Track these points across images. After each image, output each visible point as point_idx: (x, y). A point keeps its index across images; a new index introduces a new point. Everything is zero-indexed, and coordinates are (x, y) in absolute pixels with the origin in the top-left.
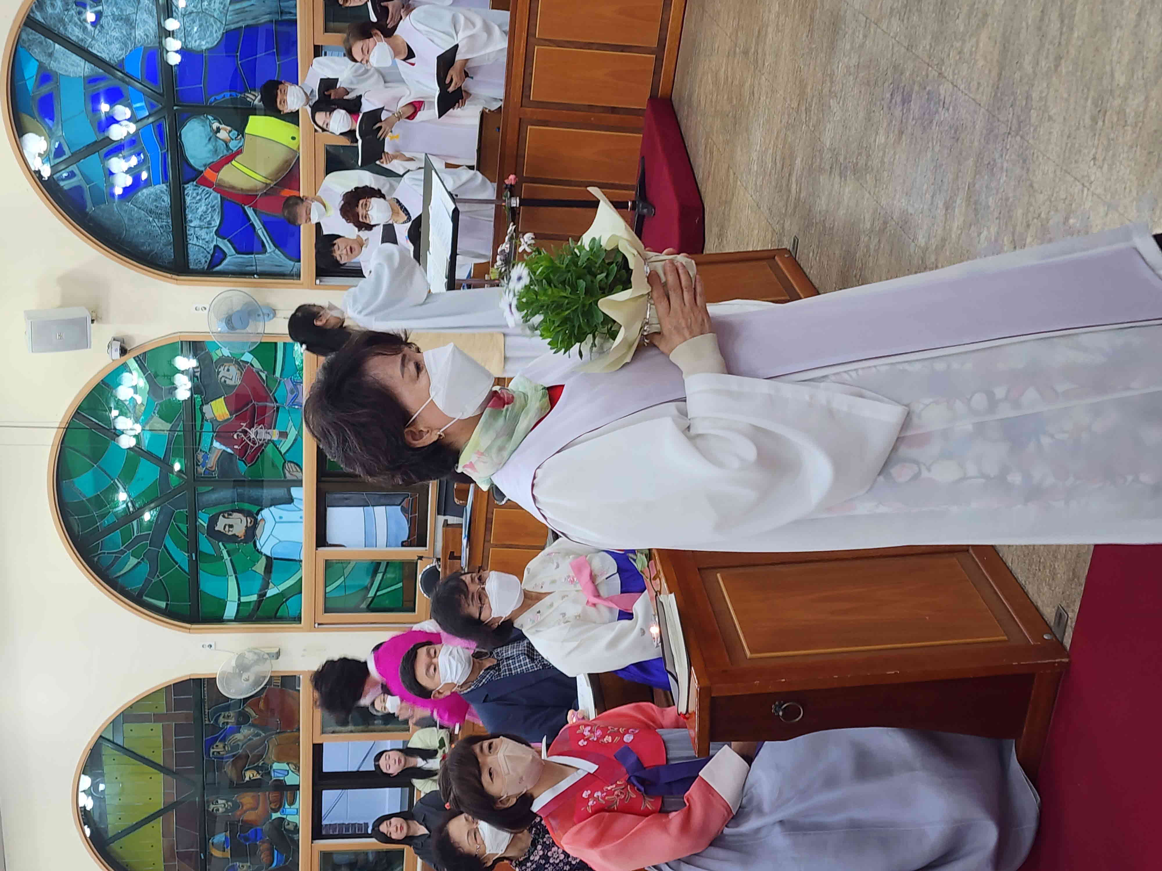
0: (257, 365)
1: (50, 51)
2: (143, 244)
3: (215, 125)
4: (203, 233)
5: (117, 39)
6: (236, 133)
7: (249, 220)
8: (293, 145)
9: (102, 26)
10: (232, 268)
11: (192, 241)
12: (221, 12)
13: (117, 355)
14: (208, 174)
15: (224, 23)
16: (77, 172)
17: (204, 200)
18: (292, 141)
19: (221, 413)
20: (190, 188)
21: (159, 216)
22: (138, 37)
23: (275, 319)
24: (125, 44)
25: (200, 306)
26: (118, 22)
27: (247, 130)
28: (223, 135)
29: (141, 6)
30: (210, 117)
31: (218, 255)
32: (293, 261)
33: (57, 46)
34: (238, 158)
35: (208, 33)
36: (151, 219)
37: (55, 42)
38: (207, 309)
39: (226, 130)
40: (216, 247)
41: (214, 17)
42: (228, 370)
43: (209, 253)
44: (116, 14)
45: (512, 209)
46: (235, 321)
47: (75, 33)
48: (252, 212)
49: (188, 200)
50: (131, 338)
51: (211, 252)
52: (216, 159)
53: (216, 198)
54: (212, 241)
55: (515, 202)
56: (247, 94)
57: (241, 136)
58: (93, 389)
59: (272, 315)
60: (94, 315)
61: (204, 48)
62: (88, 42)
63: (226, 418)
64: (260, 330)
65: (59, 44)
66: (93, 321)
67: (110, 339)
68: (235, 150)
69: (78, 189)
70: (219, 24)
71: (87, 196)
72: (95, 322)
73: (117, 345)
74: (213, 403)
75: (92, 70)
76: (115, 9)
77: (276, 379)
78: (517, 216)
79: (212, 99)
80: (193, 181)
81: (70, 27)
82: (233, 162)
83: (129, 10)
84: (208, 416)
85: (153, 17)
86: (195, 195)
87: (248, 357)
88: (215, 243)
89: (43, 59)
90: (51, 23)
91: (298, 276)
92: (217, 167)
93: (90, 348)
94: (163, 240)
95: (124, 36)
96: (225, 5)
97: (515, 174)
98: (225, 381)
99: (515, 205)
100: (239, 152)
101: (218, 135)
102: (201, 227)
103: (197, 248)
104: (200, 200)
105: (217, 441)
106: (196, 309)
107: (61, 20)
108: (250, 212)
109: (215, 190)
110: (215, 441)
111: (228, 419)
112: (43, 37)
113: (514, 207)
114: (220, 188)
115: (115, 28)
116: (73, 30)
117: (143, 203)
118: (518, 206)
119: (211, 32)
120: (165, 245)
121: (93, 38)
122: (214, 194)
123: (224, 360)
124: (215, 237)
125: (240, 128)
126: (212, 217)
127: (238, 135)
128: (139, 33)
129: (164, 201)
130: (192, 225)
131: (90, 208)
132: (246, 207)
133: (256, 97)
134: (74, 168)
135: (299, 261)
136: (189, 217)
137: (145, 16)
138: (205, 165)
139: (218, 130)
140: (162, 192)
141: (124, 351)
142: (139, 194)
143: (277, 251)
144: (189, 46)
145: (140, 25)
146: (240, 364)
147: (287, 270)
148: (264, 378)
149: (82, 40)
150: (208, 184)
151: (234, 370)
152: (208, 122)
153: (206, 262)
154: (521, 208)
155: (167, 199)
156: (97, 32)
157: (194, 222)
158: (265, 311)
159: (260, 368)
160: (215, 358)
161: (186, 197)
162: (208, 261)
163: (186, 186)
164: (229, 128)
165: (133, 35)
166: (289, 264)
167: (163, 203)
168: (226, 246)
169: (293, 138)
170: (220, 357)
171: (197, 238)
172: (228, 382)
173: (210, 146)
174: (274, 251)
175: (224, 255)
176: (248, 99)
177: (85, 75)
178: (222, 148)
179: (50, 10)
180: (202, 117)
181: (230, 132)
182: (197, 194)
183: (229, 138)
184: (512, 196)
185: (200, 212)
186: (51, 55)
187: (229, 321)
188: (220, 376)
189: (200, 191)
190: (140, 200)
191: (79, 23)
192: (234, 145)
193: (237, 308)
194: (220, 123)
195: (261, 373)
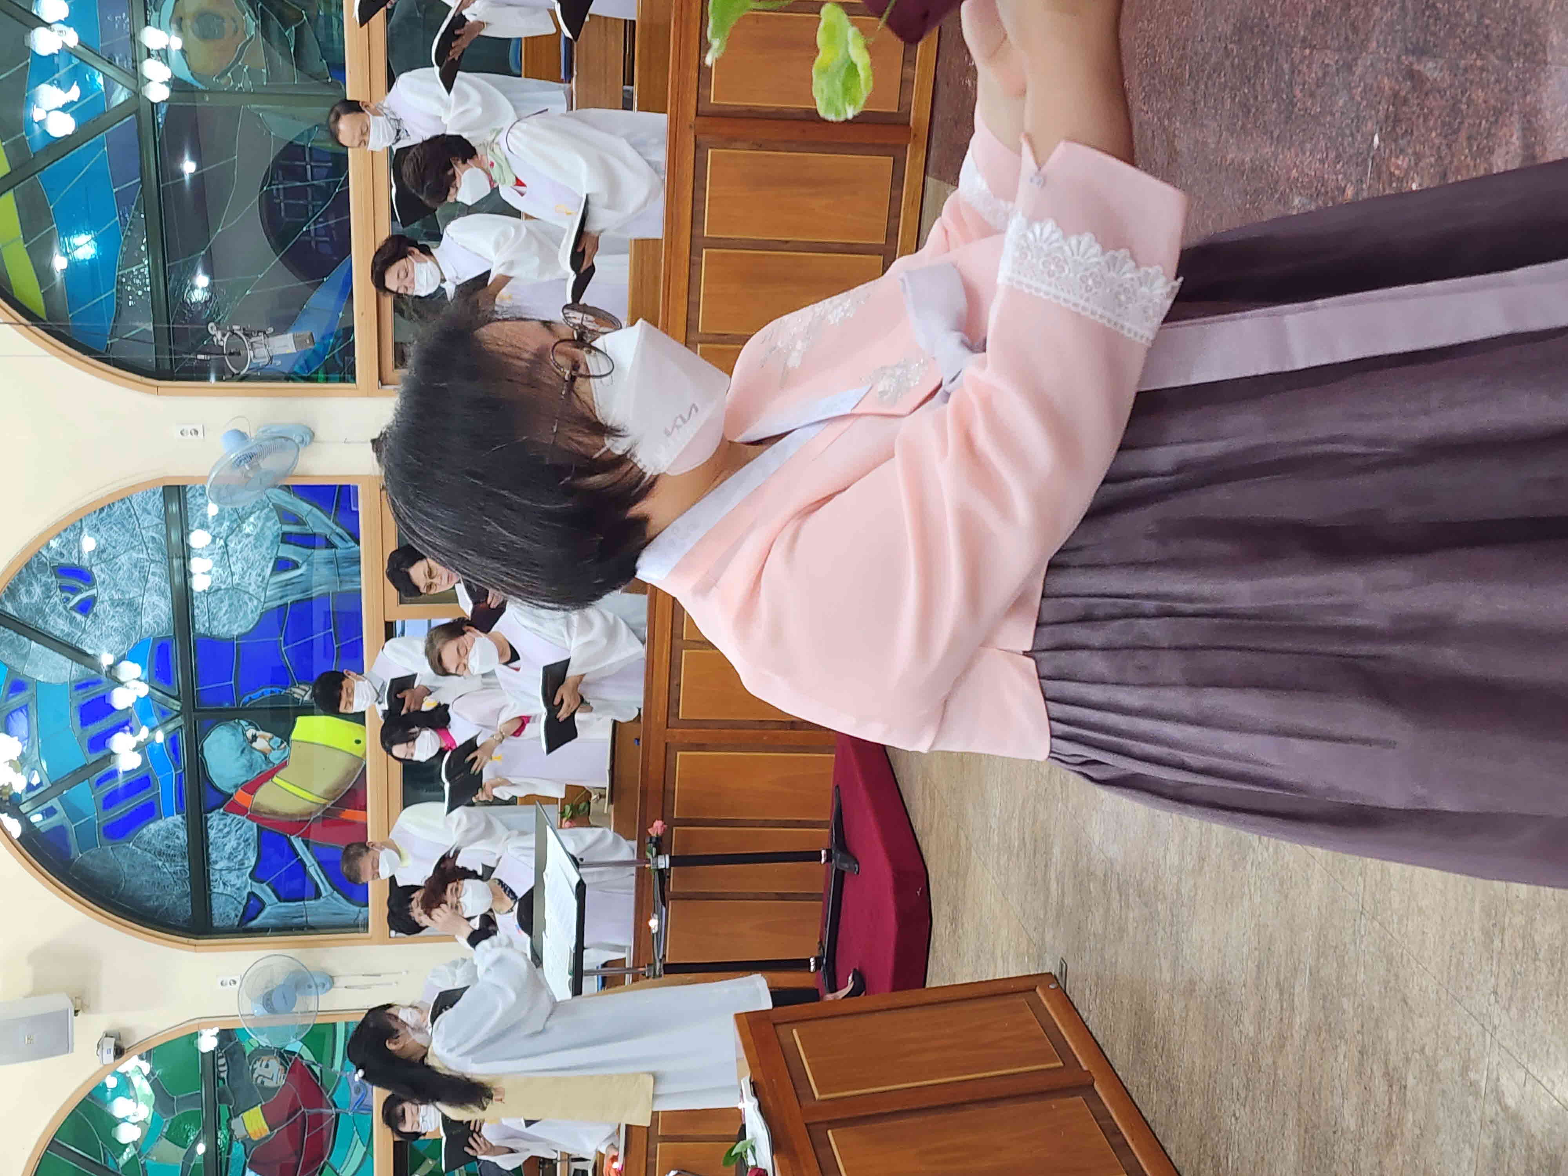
0: (308, 1056)
1: (25, 651)
2: (149, 898)
3: (250, 732)
4: (232, 878)
5: (116, 630)
6: (279, 740)
7: (297, 855)
8: (357, 750)
9: (96, 615)
10: (272, 921)
11: (218, 889)
12: (259, 587)
13: (109, 1057)
14: (240, 797)
15: (262, 600)
16: (58, 807)
17: (233, 834)
18: (355, 744)
19: (257, 1129)
20: (215, 819)
21: (171, 858)
22: (145, 626)
23: (333, 989)
24: (128, 637)
25: (228, 979)
26: (118, 609)
27: (294, 736)
28: (260, 744)
29: (148, 585)
30: (243, 723)
31: (254, 906)
32: (358, 906)
33: (34, 644)
34: (282, 772)
35: (241, 614)
36: (160, 864)
37: (30, 639)
38: (238, 984)
39: (264, 738)
40: (252, 895)
41: (248, 593)
42: (267, 1066)
43: (240, 903)
44: (116, 597)
45: (661, 871)
46: (278, 1003)
47: (59, 626)
48: (302, 843)
49: (212, 834)
50: (129, 1031)
51: (244, 902)
52: (251, 777)
53: (251, 829)
54: (245, 887)
55: (663, 862)
56: (294, 689)
57: (285, 743)
58: (77, 1107)
59: (328, 985)
60: (79, 1002)
61: (236, 633)
62: (76, 637)
63: (264, 1135)
64: (312, 1007)
65: (36, 642)
66: (76, 1012)
67: (100, 1034)
68: (277, 762)
69: (59, 831)
70: (255, 602)
71: (72, 838)
72: (80, 1013)
73: (110, 1043)
74: (246, 1115)
75: (82, 672)
76: (113, 592)
77: (335, 1073)
78: (667, 880)
79: (247, 698)
80: (220, 808)
81: (51, 620)
82: (275, 779)
83: (134, 592)
84: (239, 1133)
85: (166, 598)
86: (221, 826)
87: (295, 1046)
88: (249, 889)
89: (13, 661)
90: (26, 616)
91: (366, 926)
92: (251, 787)
93: (72, 1052)
94: (177, 890)
95: (126, 625)
96: (264, 578)
97: (662, 820)
98: (263, 1082)
99: (663, 867)
100: (283, 765)
101: (254, 745)
102: (229, 870)
103: (224, 897)
104: (228, 833)
105: (251, 1169)
106: (222, 984)
107: (40, 611)
108: (298, 844)
109: (249, 817)
110: (248, 1170)
111: (267, 1137)
112: (15, 635)
113: (662, 870)
114: (255, 815)
115: (113, 616)
116: (56, 622)
117: (149, 843)
118: (668, 867)
119: (245, 613)
120: (180, 897)
121: (84, 631)
122: (249, 822)
123: (262, 1052)
124: (250, 881)
125: (285, 735)
126: (245, 854)
127: (282, 743)
128: (146, 619)
129: (178, 838)
130: (217, 867)
131: (77, 855)
132: (292, 838)
133: (307, 692)
134: (54, 803)
135: (367, 905)
136: (214, 856)
137: (155, 598)
138: (236, 786)
139: (255, 738)
140: (175, 825)
141: (119, 1052)
142: (145, 831)
143: (336, 894)
144: (215, 633)
145: (149, 609)
146: (285, 1056)
147: (349, 918)
148: (318, 1073)
149: (68, 635)
150: (240, 810)
151: (275, 1065)
152: (240, 729)
153: (236, 916)
154: (672, 868)
155: (182, 834)
156: (89, 622)
157: (219, 862)
158: (318, 980)
159: (313, 1059)
160: (248, 1050)
161: (209, 830)
162: (240, 915)
163: (209, 815)
164: (269, 735)
165: (139, 623)
166: (352, 910)
167: (177, 841)
168: (265, 892)
169: (358, 742)
170: (256, 1050)
171: (224, 884)
172: (268, 1083)
173: (244, 760)
174: (331, 895)
175: (262, 905)
176: (296, 696)
177: (72, 679)
178: (259, 760)
179: (25, 600)
180: (232, 723)
181: (270, 739)
182: (225, 825)
183: (269, 748)
184: (658, 853)
185: (228, 848)
186: (25, 657)
187: (268, 1002)
188: (255, 1076)
189: (229, 821)
190: (146, 838)
191: (64, 612)
192: (275, 757)
193: (279, 980)
194: (257, 729)
195: (314, 1067)
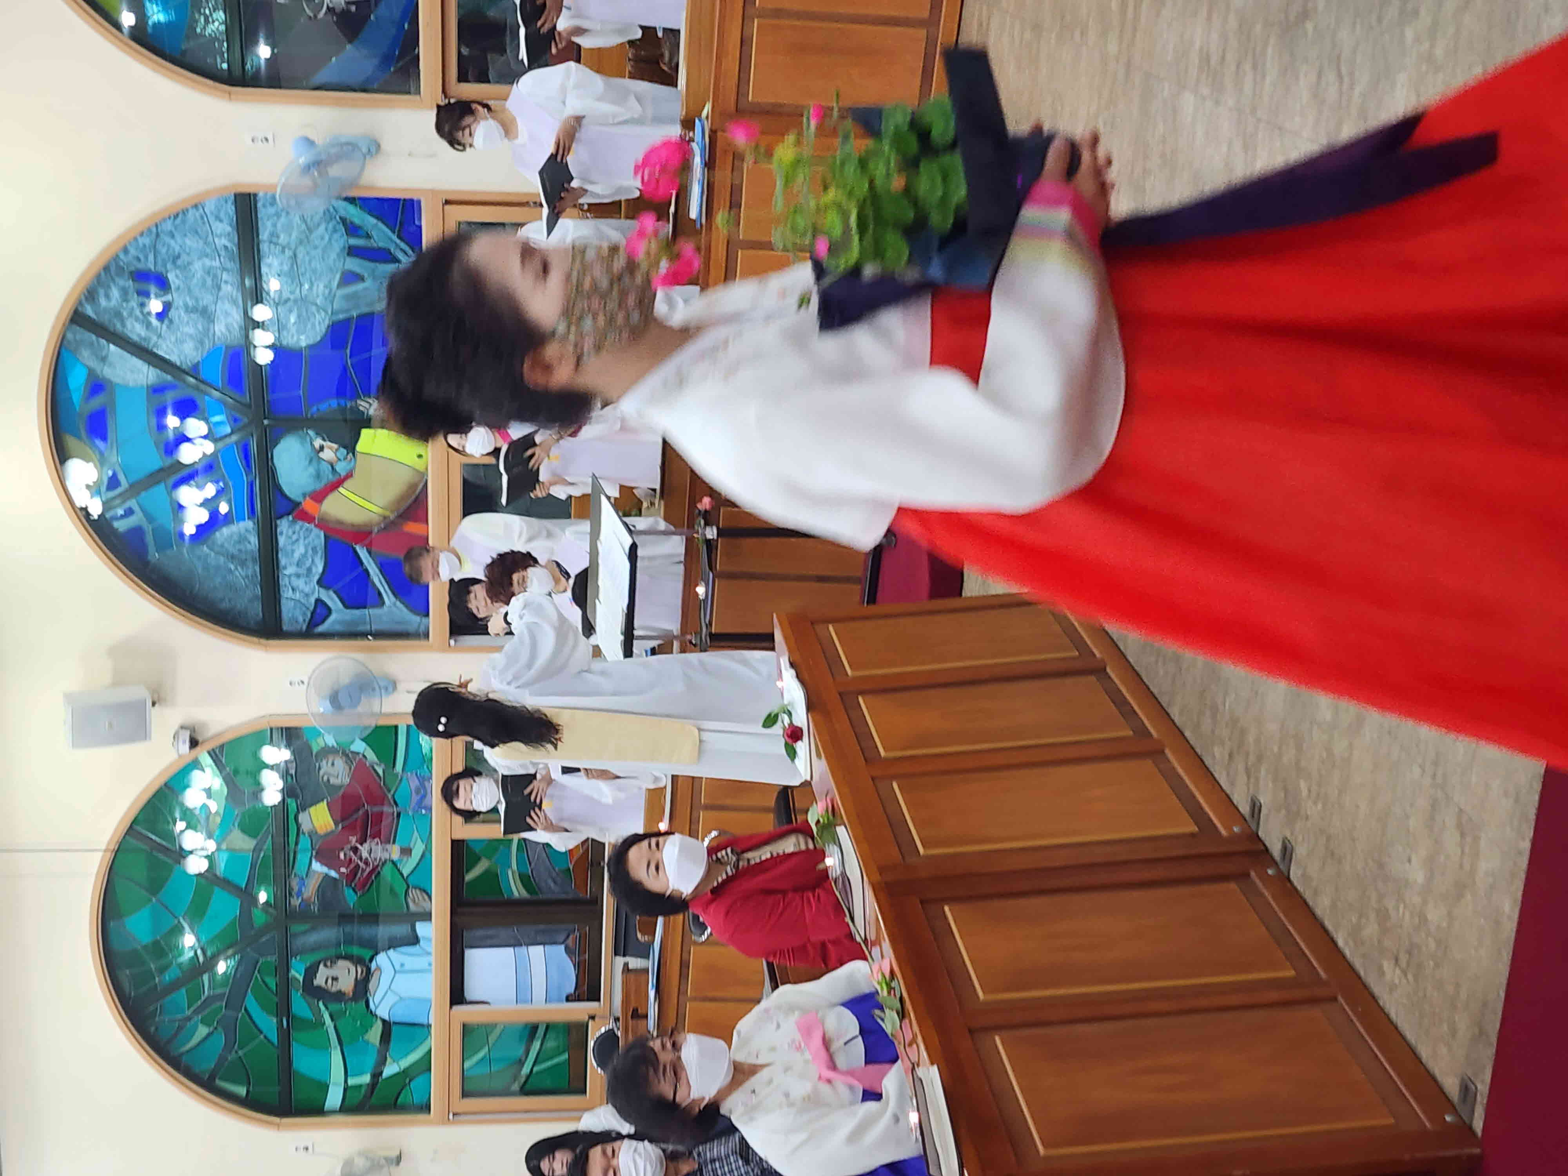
0: (371, 756)
1: (104, 354)
2: (222, 600)
3: (318, 442)
4: (300, 583)
5: (191, 336)
6: (345, 451)
7: (362, 563)
8: (419, 465)
9: (171, 321)
10: (338, 628)
11: (287, 593)
12: (326, 299)
13: (185, 748)
14: (308, 505)
15: (330, 312)
16: (136, 508)
17: (301, 541)
18: (417, 459)
19: (322, 823)
20: (284, 526)
21: (243, 563)
22: (218, 333)
23: (395, 694)
24: (202, 343)
25: (296, 679)
26: (192, 315)
27: (359, 447)
28: (328, 454)
29: (221, 294)
30: (311, 433)
31: (321, 611)
32: (418, 614)
33: (112, 347)
34: (347, 484)
35: (309, 326)
36: (233, 567)
37: (108, 341)
38: (306, 682)
39: (331, 448)
40: (319, 601)
41: (316, 305)
42: (333, 764)
43: (308, 609)
44: (190, 304)
45: (708, 542)
46: (343, 699)
47: (135, 330)
48: (367, 554)
49: (282, 540)
50: (204, 725)
51: (312, 608)
52: (319, 486)
53: (318, 537)
54: (313, 593)
55: (711, 533)
56: (359, 402)
57: (351, 454)
58: (154, 796)
59: (390, 689)
60: (156, 696)
61: (303, 344)
62: (152, 342)
63: (329, 830)
64: (376, 709)
65: (114, 344)
66: (154, 704)
67: (176, 727)
68: (343, 474)
69: (137, 532)
70: (323, 314)
71: (149, 539)
72: (157, 705)
73: (186, 736)
74: (312, 810)
75: (158, 376)
76: (188, 299)
77: (397, 775)
78: (714, 551)
79: (315, 408)
80: (288, 514)
81: (129, 323)
82: (341, 489)
83: (207, 299)
84: (306, 827)
85: (238, 307)
86: (290, 533)
87: (359, 746)
88: (316, 596)
89: (93, 363)
90: (105, 319)
91: (427, 635)
92: (319, 496)
93: (150, 738)
94: (249, 593)
95: (200, 332)
96: (331, 290)
97: (710, 496)
98: (328, 780)
99: (711, 537)
100: (349, 475)
101: (321, 455)
102: (298, 576)
103: (293, 602)
104: (297, 540)
105: (317, 860)
106: (291, 684)
107: (118, 314)
108: (363, 553)
109: (316, 526)
110: (314, 861)
111: (332, 832)
112: (94, 337)
113: (710, 540)
114: (323, 524)
115: (188, 322)
116: (133, 327)
117: (222, 546)
118: (715, 537)
119: (313, 325)
120: (251, 601)
121: (160, 336)
122: (316, 531)
123: (327, 751)
124: (317, 587)
125: (350, 446)
126: (313, 561)
127: (348, 453)
128: (219, 328)
129: (249, 542)
130: (287, 572)
131: (154, 555)
132: (358, 548)
133: (370, 405)
134: (132, 503)
135: (427, 614)
136: (283, 561)
137: (227, 306)
138: (304, 495)
139: (322, 448)
140: (247, 530)
141: (194, 743)
142: (217, 534)
143: (398, 603)
144: (285, 343)
145: (222, 318)
146: (349, 756)
147: (411, 629)
148: (381, 773)
149: (145, 339)
150: (308, 518)
151: (340, 763)
152: (308, 439)
153: (304, 620)
154: (720, 540)
155: (254, 540)
156: (164, 327)
157: (288, 568)
158: (382, 684)
160: (315, 749)
161: (279, 537)
162: (307, 620)
163: (278, 522)
164: (335, 446)
165: (212, 331)
166: (413, 620)
167: (248, 545)
168: (331, 599)
169: (420, 456)
170: (323, 748)
171: (293, 589)
172: (333, 781)
173: (312, 470)
174: (395, 604)
175: (329, 611)
176: (361, 408)
177: (149, 383)
178: (327, 472)
179: (103, 302)
180: (301, 432)
181: (337, 450)
182: (294, 533)
183: (335, 458)
184: (707, 524)
185: (297, 555)
186: (104, 359)
187: (335, 700)
188: (321, 773)
189: (297, 527)
190: (219, 543)
191: (141, 317)
192: (342, 468)
193: (345, 680)
194: (324, 440)
195: (376, 768)
